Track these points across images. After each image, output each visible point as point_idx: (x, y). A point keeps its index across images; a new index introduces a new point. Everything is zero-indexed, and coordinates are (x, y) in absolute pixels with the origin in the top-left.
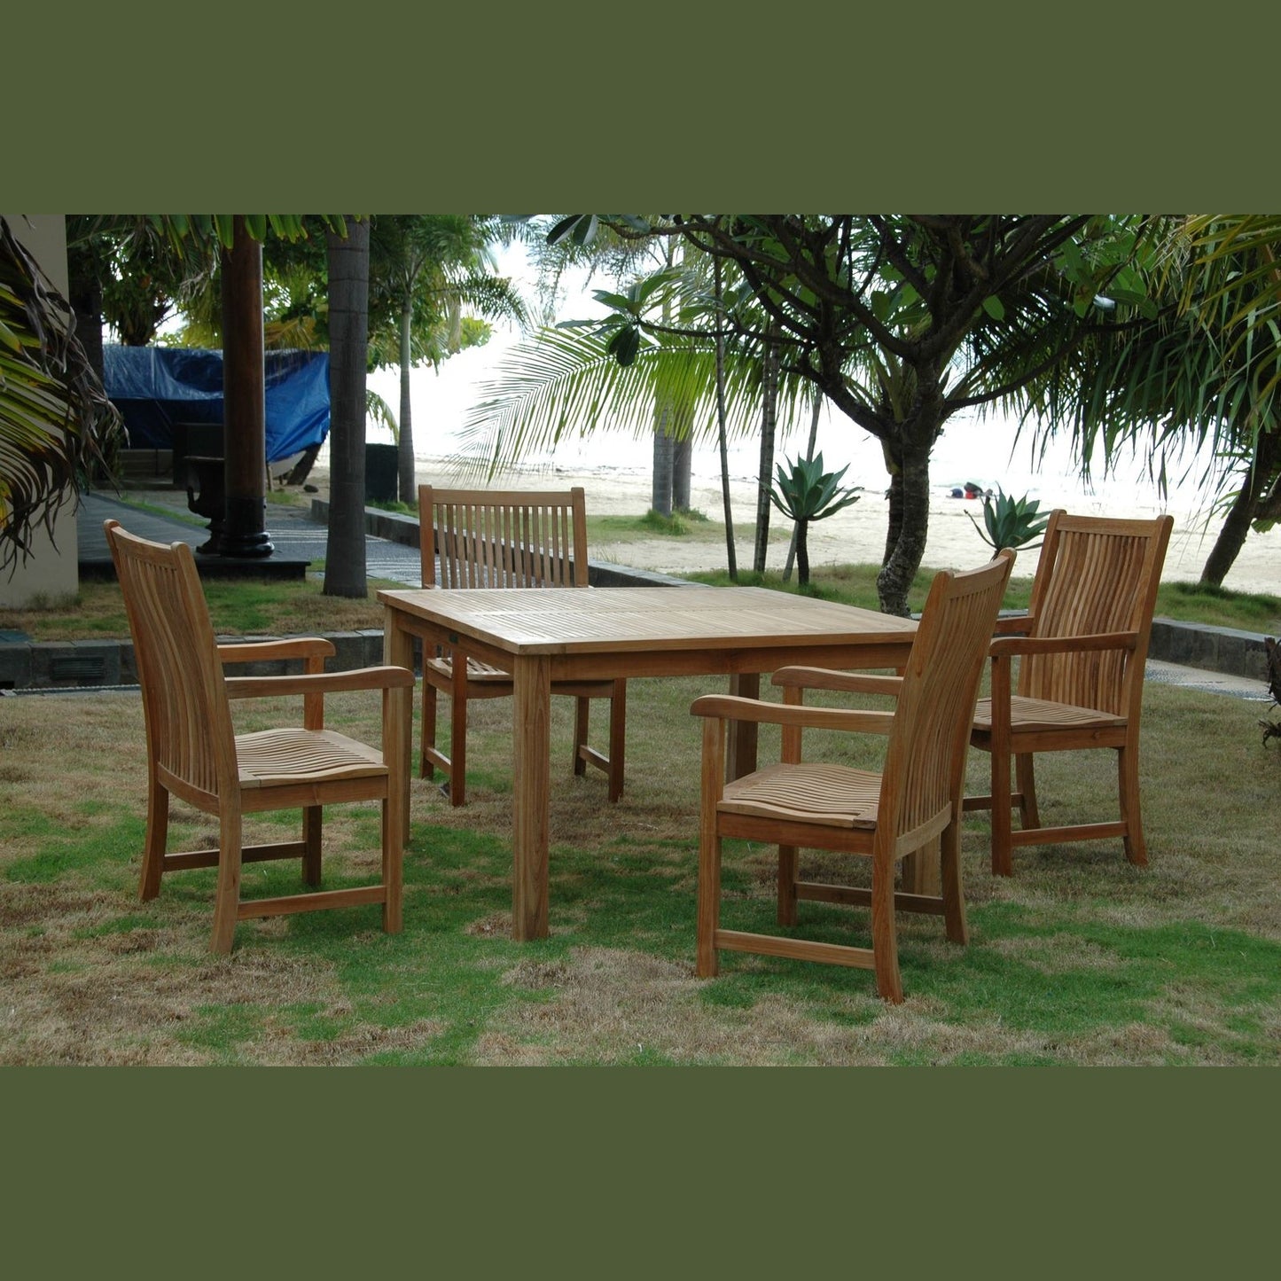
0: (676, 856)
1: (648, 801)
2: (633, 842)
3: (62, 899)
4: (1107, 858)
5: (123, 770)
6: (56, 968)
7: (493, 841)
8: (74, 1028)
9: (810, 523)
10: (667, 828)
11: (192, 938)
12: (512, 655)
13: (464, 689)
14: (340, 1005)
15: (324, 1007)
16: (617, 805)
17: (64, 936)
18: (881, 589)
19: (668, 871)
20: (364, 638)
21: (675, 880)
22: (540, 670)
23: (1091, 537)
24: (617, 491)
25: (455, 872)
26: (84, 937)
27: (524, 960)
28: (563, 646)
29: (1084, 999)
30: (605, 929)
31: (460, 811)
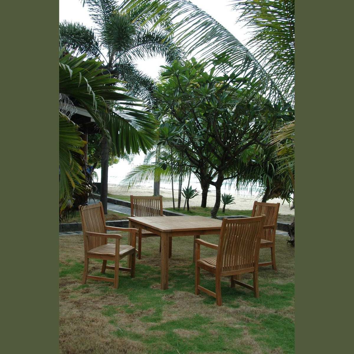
0: (187, 270)
1: (176, 258)
2: (178, 267)
3: (68, 281)
4: (269, 269)
5: (72, 252)
6: (72, 297)
7: (149, 267)
8: (80, 311)
9: (189, 199)
10: (182, 264)
11: (96, 290)
12: (161, 232)
13: (141, 236)
14: (132, 305)
15: (129, 306)
16: (171, 258)
17: (71, 289)
18: (212, 213)
19: (187, 273)
20: (108, 222)
21: (189, 275)
22: (167, 235)
23: (263, 206)
24: (143, 191)
25: (144, 274)
26: (76, 290)
27: (165, 294)
28: (172, 230)
29: (278, 301)
30: (179, 287)
31: (140, 260)
